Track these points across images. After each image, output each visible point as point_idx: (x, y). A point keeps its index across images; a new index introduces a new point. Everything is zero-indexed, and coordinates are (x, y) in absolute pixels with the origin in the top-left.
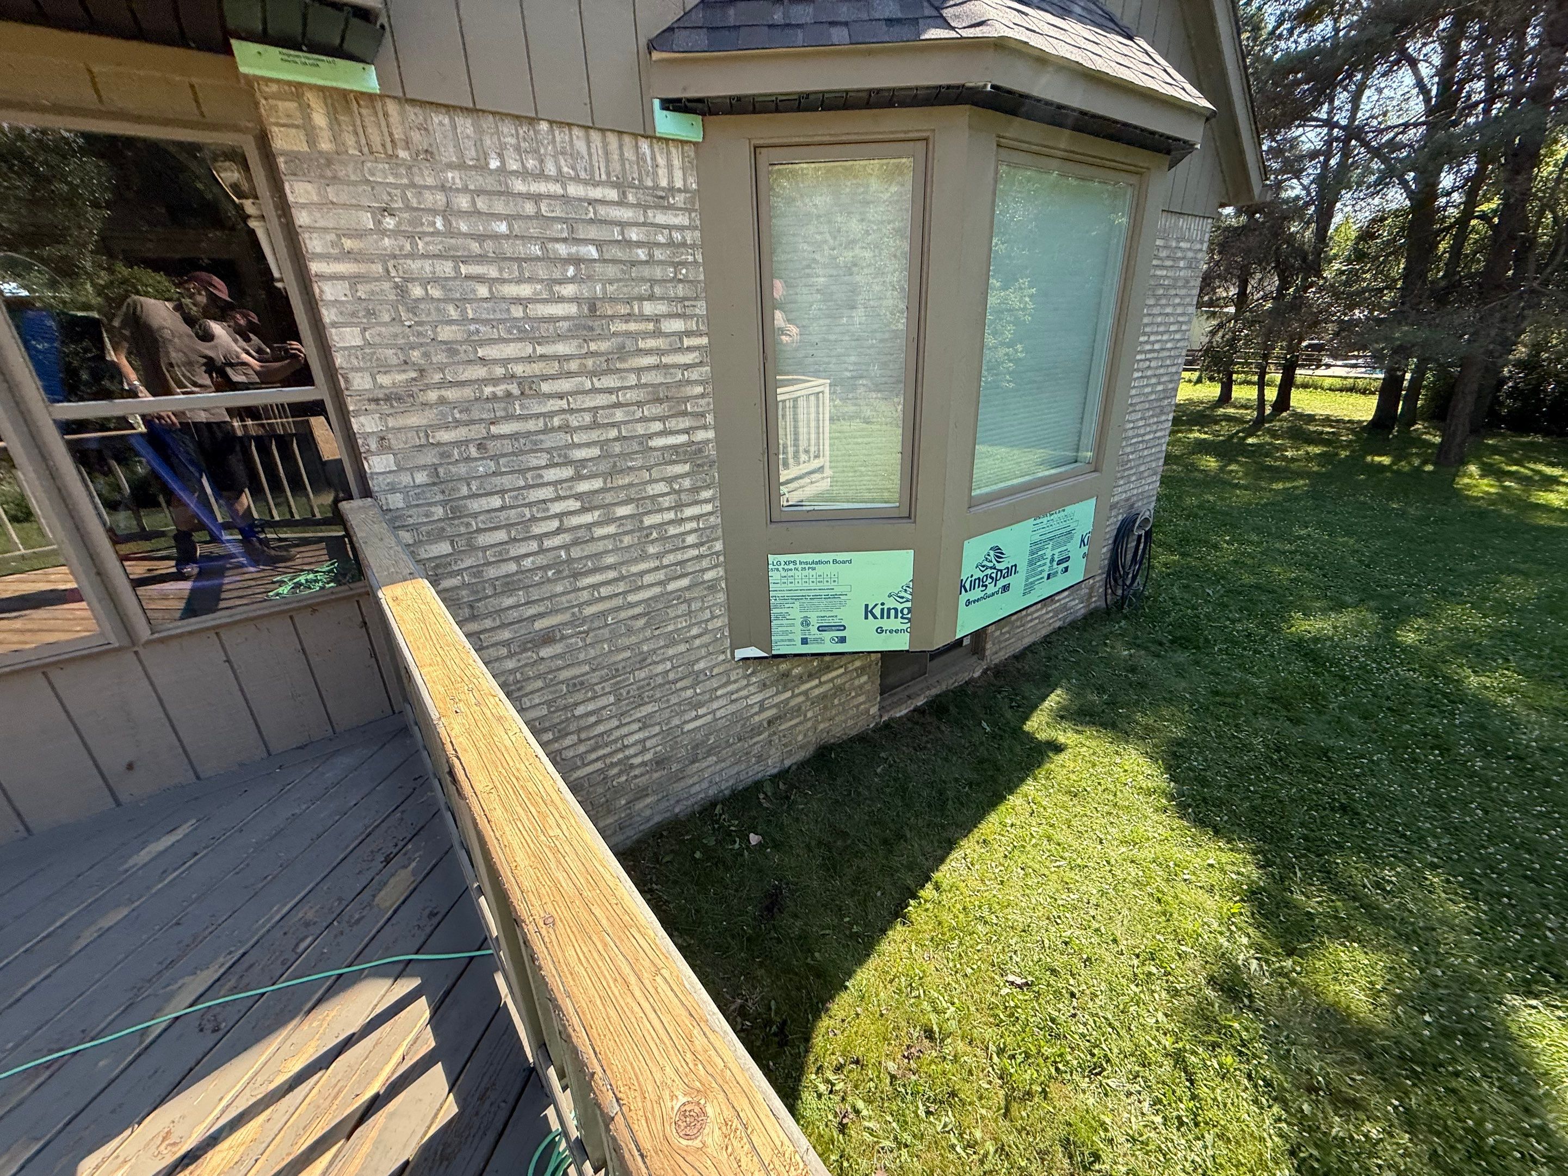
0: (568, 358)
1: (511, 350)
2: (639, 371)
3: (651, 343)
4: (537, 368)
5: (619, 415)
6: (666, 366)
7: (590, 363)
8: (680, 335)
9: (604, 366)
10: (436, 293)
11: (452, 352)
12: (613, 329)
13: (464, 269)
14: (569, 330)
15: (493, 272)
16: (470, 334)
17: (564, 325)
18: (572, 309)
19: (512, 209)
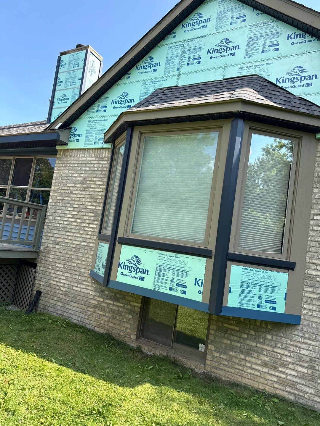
0: (79, 187)
1: (71, 185)
2: (90, 191)
3: (93, 186)
5: (84, 200)
6: (95, 191)
7: (82, 189)
8: (99, 185)
9: (84, 189)
10: (65, 175)
11: (64, 184)
12: (87, 183)
13: (70, 172)
15: (73, 172)
16: (67, 182)
17: (80, 181)
18: (82, 179)
19: (78, 163)
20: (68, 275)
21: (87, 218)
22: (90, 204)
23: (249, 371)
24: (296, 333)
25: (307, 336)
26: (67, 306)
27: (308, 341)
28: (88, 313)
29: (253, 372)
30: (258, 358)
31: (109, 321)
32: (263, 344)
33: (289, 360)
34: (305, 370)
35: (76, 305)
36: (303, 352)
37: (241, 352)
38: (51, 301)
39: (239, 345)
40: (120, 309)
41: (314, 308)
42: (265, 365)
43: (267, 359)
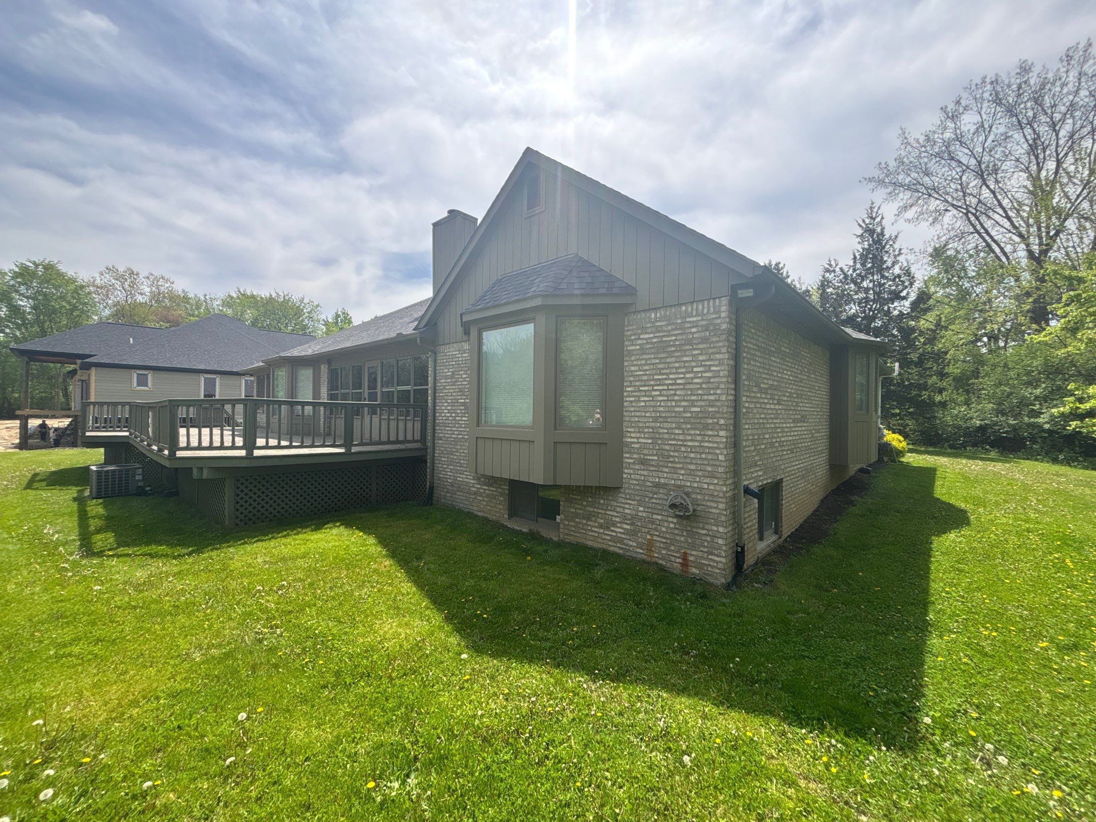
8: (465, 378)
11: (437, 381)
19: (447, 358)
20: (452, 467)
21: (459, 411)
23: (590, 533)
24: (621, 495)
25: (628, 497)
26: (454, 496)
27: (629, 501)
28: (471, 500)
29: (593, 534)
30: (595, 521)
31: (487, 505)
32: (598, 508)
33: (618, 519)
34: (628, 527)
35: (461, 494)
36: (627, 511)
37: (584, 518)
38: (442, 493)
39: (581, 512)
40: (494, 493)
41: (632, 472)
42: (601, 526)
43: (602, 521)
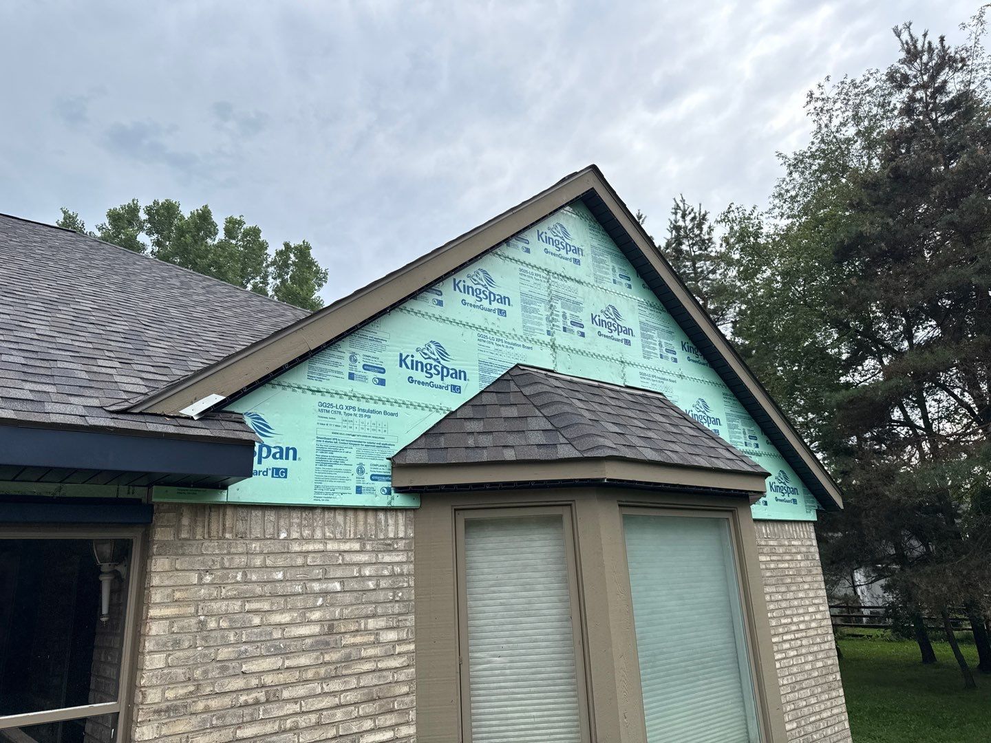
0: (306, 667)
1: (266, 664)
2: (359, 675)
3: (371, 652)
4: (281, 678)
5: (339, 715)
6: (381, 670)
7: (322, 671)
8: (394, 643)
9: (333, 673)
10: (224, 624)
11: (224, 669)
12: (343, 643)
13: (248, 607)
14: (312, 646)
15: (266, 606)
16: (240, 653)
17: (309, 641)
18: (316, 629)
19: (288, 562)
22: (368, 724)
